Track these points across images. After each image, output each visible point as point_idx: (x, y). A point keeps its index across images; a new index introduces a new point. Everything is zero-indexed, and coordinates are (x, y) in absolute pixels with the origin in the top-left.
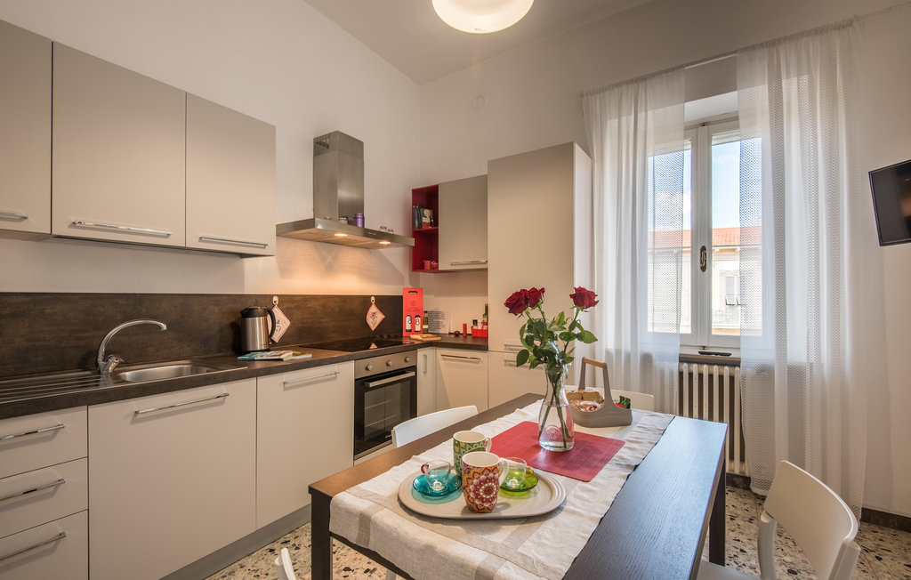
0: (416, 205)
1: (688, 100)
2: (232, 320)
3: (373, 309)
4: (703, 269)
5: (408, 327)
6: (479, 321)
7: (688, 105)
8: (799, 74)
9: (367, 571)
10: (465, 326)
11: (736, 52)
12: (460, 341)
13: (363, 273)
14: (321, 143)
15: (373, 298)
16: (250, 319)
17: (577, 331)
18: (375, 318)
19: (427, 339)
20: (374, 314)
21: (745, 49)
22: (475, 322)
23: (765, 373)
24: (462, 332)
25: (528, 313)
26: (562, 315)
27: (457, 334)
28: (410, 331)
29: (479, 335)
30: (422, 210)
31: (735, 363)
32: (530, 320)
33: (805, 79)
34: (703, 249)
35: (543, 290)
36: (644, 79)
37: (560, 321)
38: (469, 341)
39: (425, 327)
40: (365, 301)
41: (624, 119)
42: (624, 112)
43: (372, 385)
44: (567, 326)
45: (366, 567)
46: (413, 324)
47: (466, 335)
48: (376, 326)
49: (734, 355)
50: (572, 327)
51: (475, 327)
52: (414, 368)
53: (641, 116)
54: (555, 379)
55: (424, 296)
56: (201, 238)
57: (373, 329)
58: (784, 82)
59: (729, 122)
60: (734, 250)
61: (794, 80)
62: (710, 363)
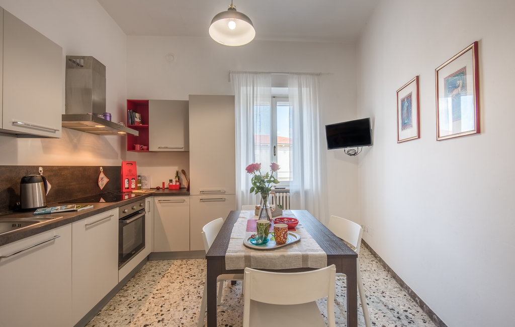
0: (130, 110)
1: (272, 87)
2: (9, 186)
3: (102, 175)
4: (275, 155)
5: (126, 186)
6: (174, 180)
7: (272, 88)
8: (307, 87)
9: (159, 321)
10: (164, 183)
11: (288, 73)
12: (161, 191)
13: (96, 151)
14: (70, 60)
15: (101, 168)
16: (30, 184)
17: (272, 179)
18: (103, 181)
19: (147, 192)
20: (102, 178)
21: (291, 73)
22: (171, 181)
23: (297, 194)
24: (161, 187)
25: (254, 173)
26: (267, 173)
27: (158, 189)
28: (128, 188)
29: (174, 188)
30: (134, 113)
31: (287, 191)
32: (256, 176)
33: (308, 89)
34: (275, 147)
35: (260, 164)
36: (256, 73)
37: (267, 176)
38: (167, 191)
39: (139, 185)
40: (96, 170)
41: (248, 88)
42: (248, 85)
43: (128, 221)
44: (269, 178)
45: (157, 320)
46: (130, 184)
47: (164, 189)
48: (103, 186)
49: (287, 188)
50: (270, 178)
51: (171, 184)
52: (143, 210)
53: (255, 88)
54: (265, 198)
55: (137, 167)
56: (13, 123)
57: (102, 188)
58: (303, 89)
59: (285, 98)
60: (281, 146)
61: (305, 89)
62: (279, 192)
